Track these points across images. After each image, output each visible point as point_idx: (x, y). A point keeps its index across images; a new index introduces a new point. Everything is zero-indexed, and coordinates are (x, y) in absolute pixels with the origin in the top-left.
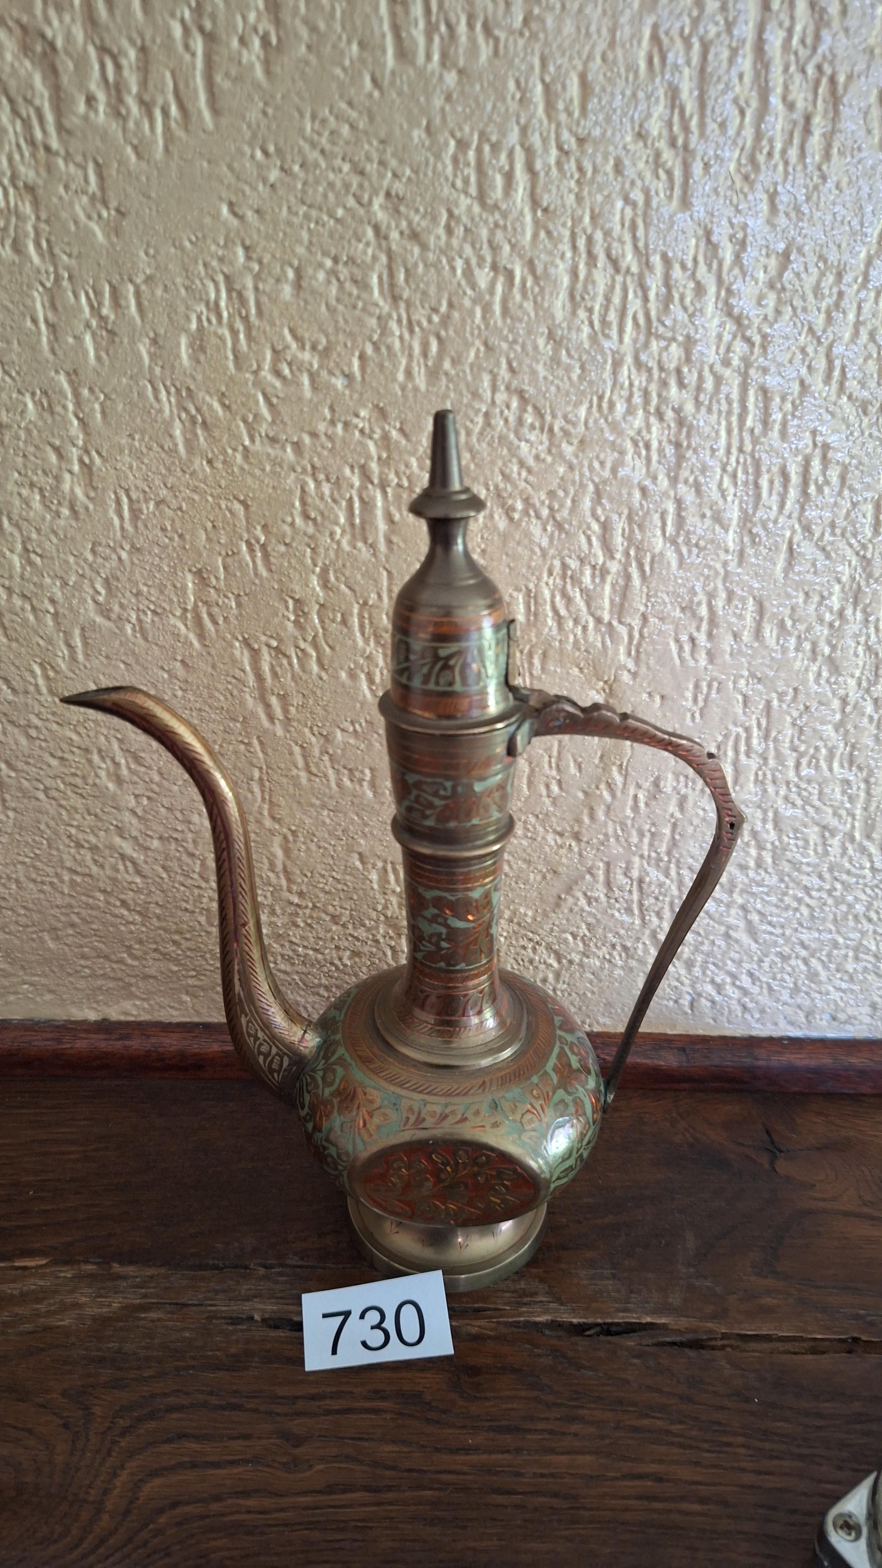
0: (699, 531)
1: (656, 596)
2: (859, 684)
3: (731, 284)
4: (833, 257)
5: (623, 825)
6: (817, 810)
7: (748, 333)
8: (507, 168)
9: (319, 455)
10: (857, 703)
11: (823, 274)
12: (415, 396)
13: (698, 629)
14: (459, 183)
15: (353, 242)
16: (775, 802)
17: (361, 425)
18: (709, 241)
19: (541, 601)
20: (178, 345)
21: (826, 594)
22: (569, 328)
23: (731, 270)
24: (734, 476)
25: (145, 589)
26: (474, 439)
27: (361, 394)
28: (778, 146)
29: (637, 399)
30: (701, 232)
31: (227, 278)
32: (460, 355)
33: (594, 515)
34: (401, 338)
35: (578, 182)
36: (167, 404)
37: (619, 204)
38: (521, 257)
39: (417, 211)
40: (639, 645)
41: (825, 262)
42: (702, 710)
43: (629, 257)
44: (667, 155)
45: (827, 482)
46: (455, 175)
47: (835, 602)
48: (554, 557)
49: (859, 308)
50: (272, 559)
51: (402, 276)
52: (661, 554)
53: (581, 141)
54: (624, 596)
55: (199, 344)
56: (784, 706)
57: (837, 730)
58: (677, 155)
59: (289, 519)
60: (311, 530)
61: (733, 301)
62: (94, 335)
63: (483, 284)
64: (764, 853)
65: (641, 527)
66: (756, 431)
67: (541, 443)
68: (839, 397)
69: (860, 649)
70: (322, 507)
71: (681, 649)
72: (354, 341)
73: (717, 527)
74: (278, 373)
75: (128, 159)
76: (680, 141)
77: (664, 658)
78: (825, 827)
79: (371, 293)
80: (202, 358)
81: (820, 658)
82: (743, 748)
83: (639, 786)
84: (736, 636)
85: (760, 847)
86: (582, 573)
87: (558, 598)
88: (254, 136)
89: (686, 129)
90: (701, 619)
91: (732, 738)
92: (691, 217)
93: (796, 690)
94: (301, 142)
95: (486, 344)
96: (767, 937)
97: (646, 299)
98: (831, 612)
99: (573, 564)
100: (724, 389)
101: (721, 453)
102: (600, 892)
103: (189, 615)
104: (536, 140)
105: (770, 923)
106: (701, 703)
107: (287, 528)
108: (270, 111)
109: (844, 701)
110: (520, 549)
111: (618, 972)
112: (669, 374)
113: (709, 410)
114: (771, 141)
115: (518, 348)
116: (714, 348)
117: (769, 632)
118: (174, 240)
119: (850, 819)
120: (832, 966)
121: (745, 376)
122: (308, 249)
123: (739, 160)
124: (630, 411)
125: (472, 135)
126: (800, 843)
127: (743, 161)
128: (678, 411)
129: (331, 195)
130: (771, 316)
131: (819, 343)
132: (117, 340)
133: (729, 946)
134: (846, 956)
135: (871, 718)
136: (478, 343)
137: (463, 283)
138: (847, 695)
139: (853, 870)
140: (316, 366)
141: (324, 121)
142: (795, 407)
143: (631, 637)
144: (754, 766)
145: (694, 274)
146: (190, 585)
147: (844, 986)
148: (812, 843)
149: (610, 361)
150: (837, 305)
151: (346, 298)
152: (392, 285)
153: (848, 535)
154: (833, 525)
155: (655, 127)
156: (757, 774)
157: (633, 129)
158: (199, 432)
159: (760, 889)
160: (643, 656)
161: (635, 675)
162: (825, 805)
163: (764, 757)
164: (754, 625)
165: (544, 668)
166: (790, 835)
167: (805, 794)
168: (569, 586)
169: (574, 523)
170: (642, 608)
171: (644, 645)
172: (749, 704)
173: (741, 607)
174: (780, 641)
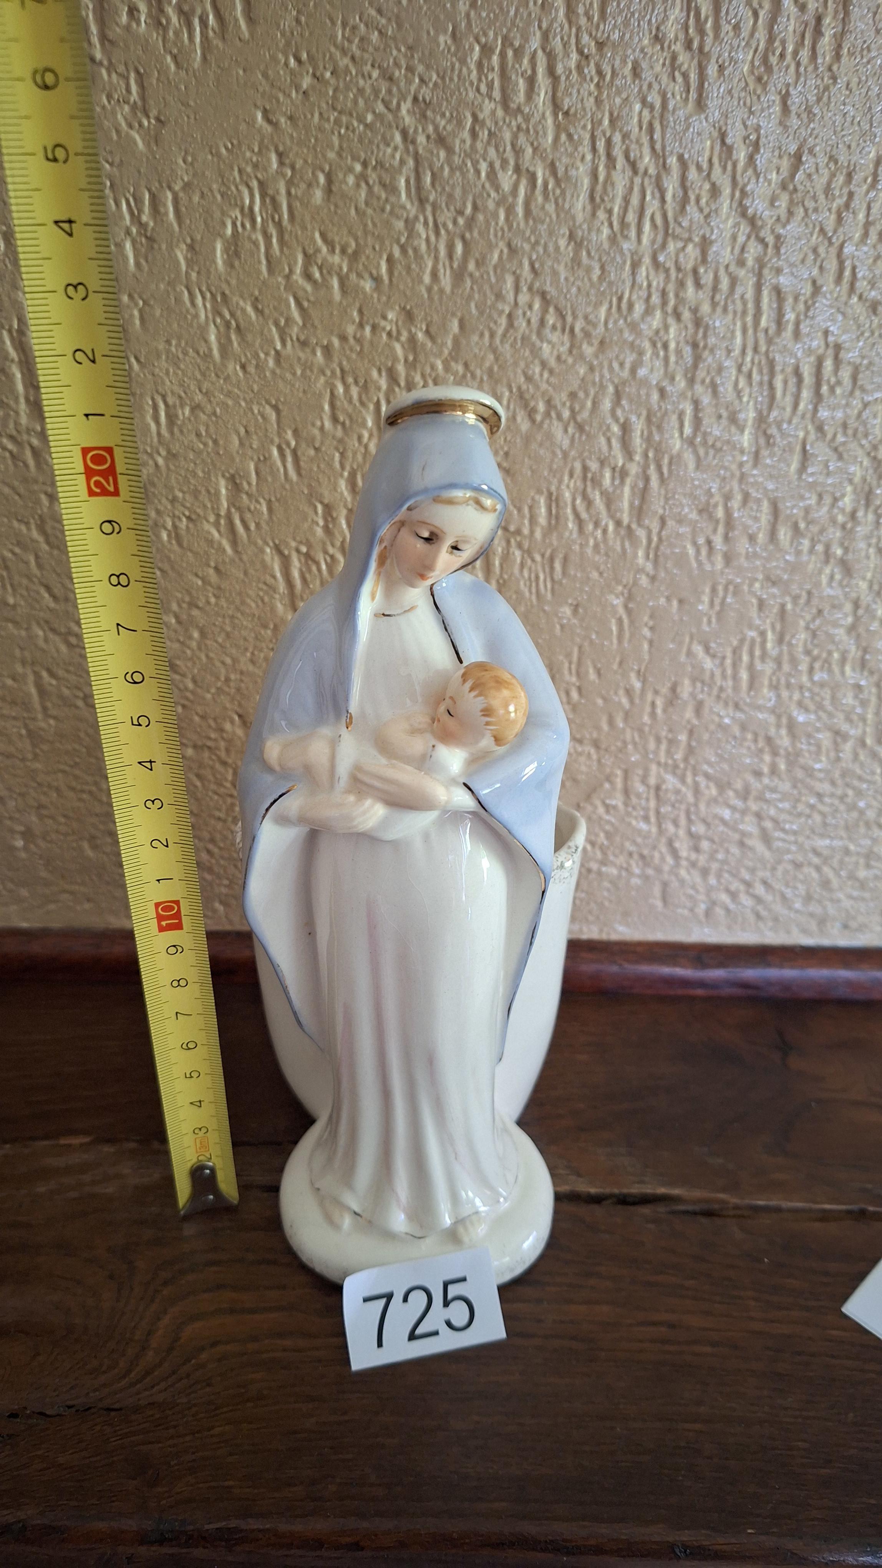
0: (716, 433)
1: (674, 496)
2: (871, 587)
3: (745, 185)
4: (843, 159)
5: (641, 731)
6: (831, 715)
7: (762, 234)
8: (529, 72)
9: (349, 359)
10: (868, 606)
11: (833, 175)
12: (441, 299)
13: (715, 531)
14: (483, 88)
15: (382, 146)
16: (789, 707)
17: (388, 328)
18: (723, 142)
19: (561, 504)
20: (214, 250)
21: (838, 495)
22: (590, 230)
23: (745, 171)
24: (749, 376)
25: (180, 495)
26: (498, 341)
27: (389, 298)
28: (790, 49)
29: (655, 299)
30: (715, 134)
31: (261, 184)
32: (484, 258)
33: (614, 416)
34: (428, 240)
35: (598, 85)
36: (203, 308)
37: (637, 107)
38: (543, 159)
39: (443, 115)
40: (657, 548)
41: (836, 162)
42: (719, 614)
43: (647, 159)
44: (683, 58)
45: (839, 383)
46: (480, 80)
47: (847, 502)
48: (574, 459)
49: (869, 208)
50: (302, 464)
51: (428, 179)
52: (679, 455)
53: (600, 45)
54: (643, 499)
55: (234, 250)
56: (798, 610)
57: (849, 634)
58: (693, 58)
59: (319, 423)
60: (339, 433)
61: (747, 202)
62: (134, 242)
63: (506, 186)
64: (778, 759)
65: (659, 428)
66: (770, 332)
67: (563, 344)
68: (850, 296)
69: (872, 551)
70: (350, 410)
71: (698, 552)
72: (382, 243)
73: (733, 428)
74: (308, 276)
75: (168, 68)
76: (695, 45)
77: (681, 560)
78: (837, 733)
79: (399, 196)
80: (237, 263)
81: (832, 561)
82: (757, 653)
83: (656, 692)
84: (751, 538)
85: (775, 753)
86: (602, 476)
87: (579, 501)
88: (288, 44)
89: (702, 32)
90: (717, 522)
91: (747, 643)
92: (706, 119)
93: (809, 593)
94: (333, 49)
95: (509, 245)
96: (781, 844)
97: (663, 201)
98: (844, 514)
99: (594, 466)
100: (739, 290)
101: (737, 352)
102: (617, 801)
103: (222, 522)
104: (557, 43)
105: (783, 830)
106: (717, 608)
107: (316, 432)
108: (303, 19)
109: (856, 604)
110: (542, 451)
111: (635, 881)
112: (685, 275)
113: (725, 310)
114: (783, 42)
115: (541, 250)
116: (729, 249)
117: (784, 534)
118: (211, 147)
119: (861, 724)
120: (844, 874)
121: (760, 275)
122: (339, 155)
123: (752, 62)
124: (648, 311)
125: (496, 39)
126: (813, 748)
127: (757, 63)
128: (695, 311)
129: (361, 102)
130: (783, 218)
131: (831, 243)
132: (156, 246)
133: (744, 853)
136: (502, 245)
137: (487, 185)
138: (858, 599)
139: (864, 776)
140: (345, 269)
141: (354, 28)
142: (808, 309)
143: (649, 540)
144: (768, 671)
145: (709, 175)
146: (223, 491)
148: (824, 749)
149: (628, 263)
150: (847, 206)
151: (375, 202)
152: (419, 188)
153: (860, 435)
154: (845, 426)
155: (671, 30)
156: (771, 680)
157: (651, 33)
158: (233, 337)
159: (774, 796)
160: (661, 559)
161: (653, 579)
162: (836, 709)
163: (778, 662)
164: (768, 528)
165: (564, 573)
166: (803, 740)
167: (817, 698)
168: (589, 489)
169: (594, 424)
170: (660, 511)
171: (662, 548)
172: (765, 609)
173: (756, 509)
174: (795, 545)
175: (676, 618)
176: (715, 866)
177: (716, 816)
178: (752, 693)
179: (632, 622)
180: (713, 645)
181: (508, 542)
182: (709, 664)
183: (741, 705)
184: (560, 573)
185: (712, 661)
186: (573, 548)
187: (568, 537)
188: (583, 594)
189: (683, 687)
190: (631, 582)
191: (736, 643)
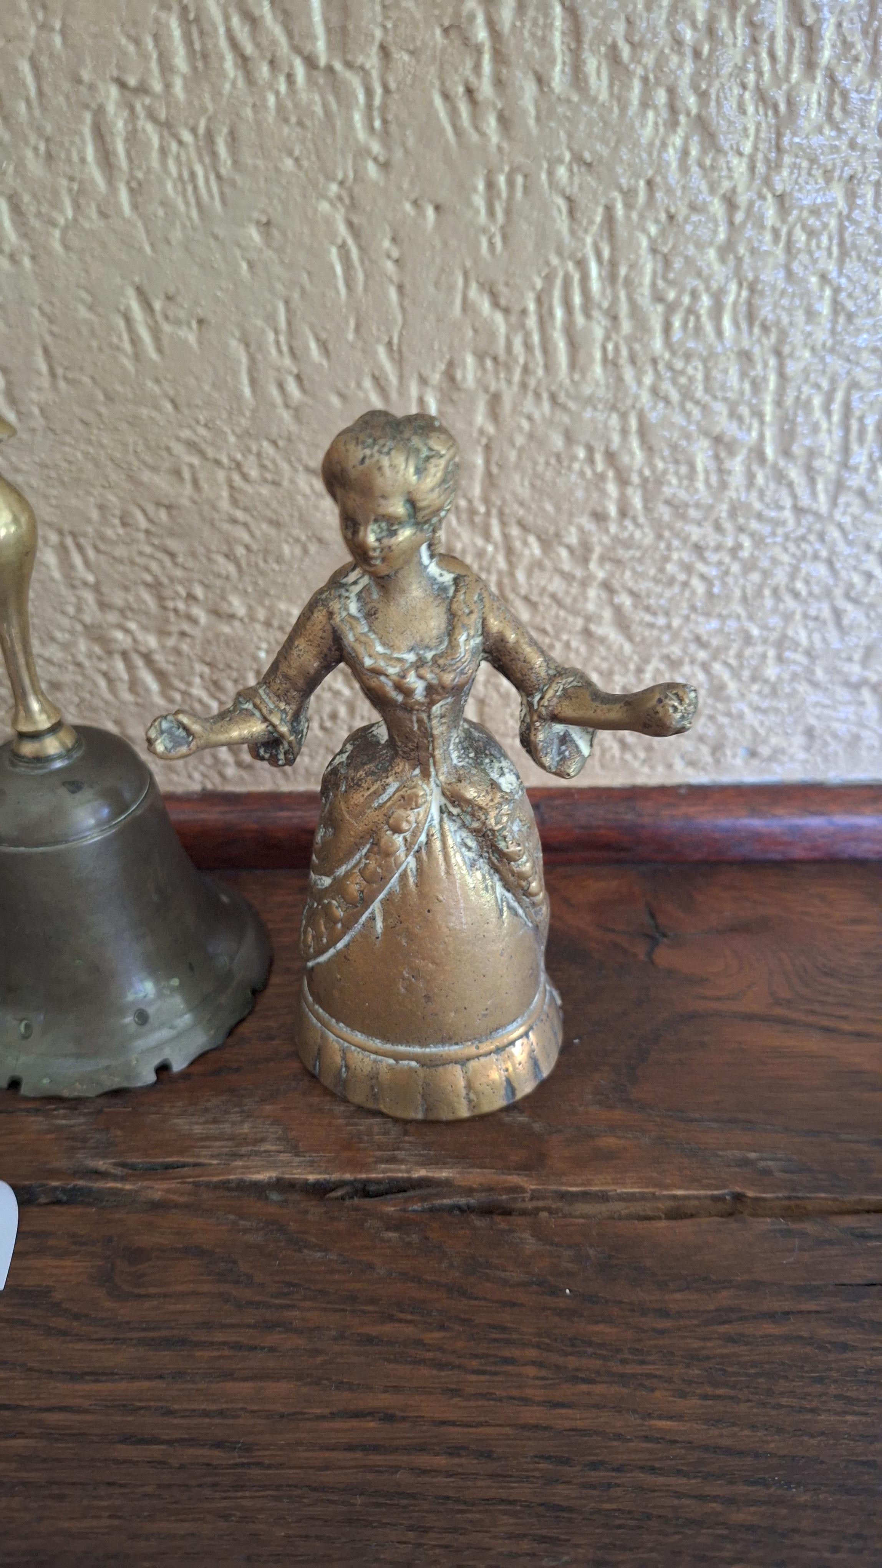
2: (751, 168)
6: (705, 408)
13: (477, 68)
16: (637, 397)
19: (208, 29)
40: (384, 108)
42: (506, 230)
54: (345, 10)
56: (634, 216)
57: (723, 260)
64: (630, 491)
71: (454, 113)
77: (428, 132)
78: (718, 440)
81: (683, 119)
82: (577, 300)
83: (423, 381)
84: (542, 82)
85: (623, 481)
87: (236, 20)
90: (478, 50)
91: (559, 282)
93: (650, 183)
96: (647, 633)
98: (694, 25)
105: (648, 609)
106: (501, 218)
109: (730, 202)
117: (596, 71)
119: (756, 424)
120: (746, 674)
126: (682, 469)
133: (591, 648)
134: (764, 656)
135: (776, 233)
138: (734, 190)
139: (767, 511)
143: (369, 93)
144: (599, 333)
147: (765, 704)
148: (700, 467)
156: (604, 349)
159: (631, 553)
160: (393, 128)
161: (385, 166)
162: (715, 398)
163: (613, 318)
164: (568, 58)
165: (235, 162)
167: (683, 380)
170: (378, 33)
171: (393, 107)
172: (579, 215)
173: (541, 22)
174: (616, 89)
175: (438, 244)
177: (543, 591)
178: (577, 377)
179: (364, 252)
180: (501, 288)
181: (131, 109)
182: (500, 324)
183: (562, 398)
184: (229, 162)
185: (507, 320)
186: (243, 114)
187: (231, 94)
188: (275, 201)
189: (464, 368)
190: (351, 175)
191: (539, 283)
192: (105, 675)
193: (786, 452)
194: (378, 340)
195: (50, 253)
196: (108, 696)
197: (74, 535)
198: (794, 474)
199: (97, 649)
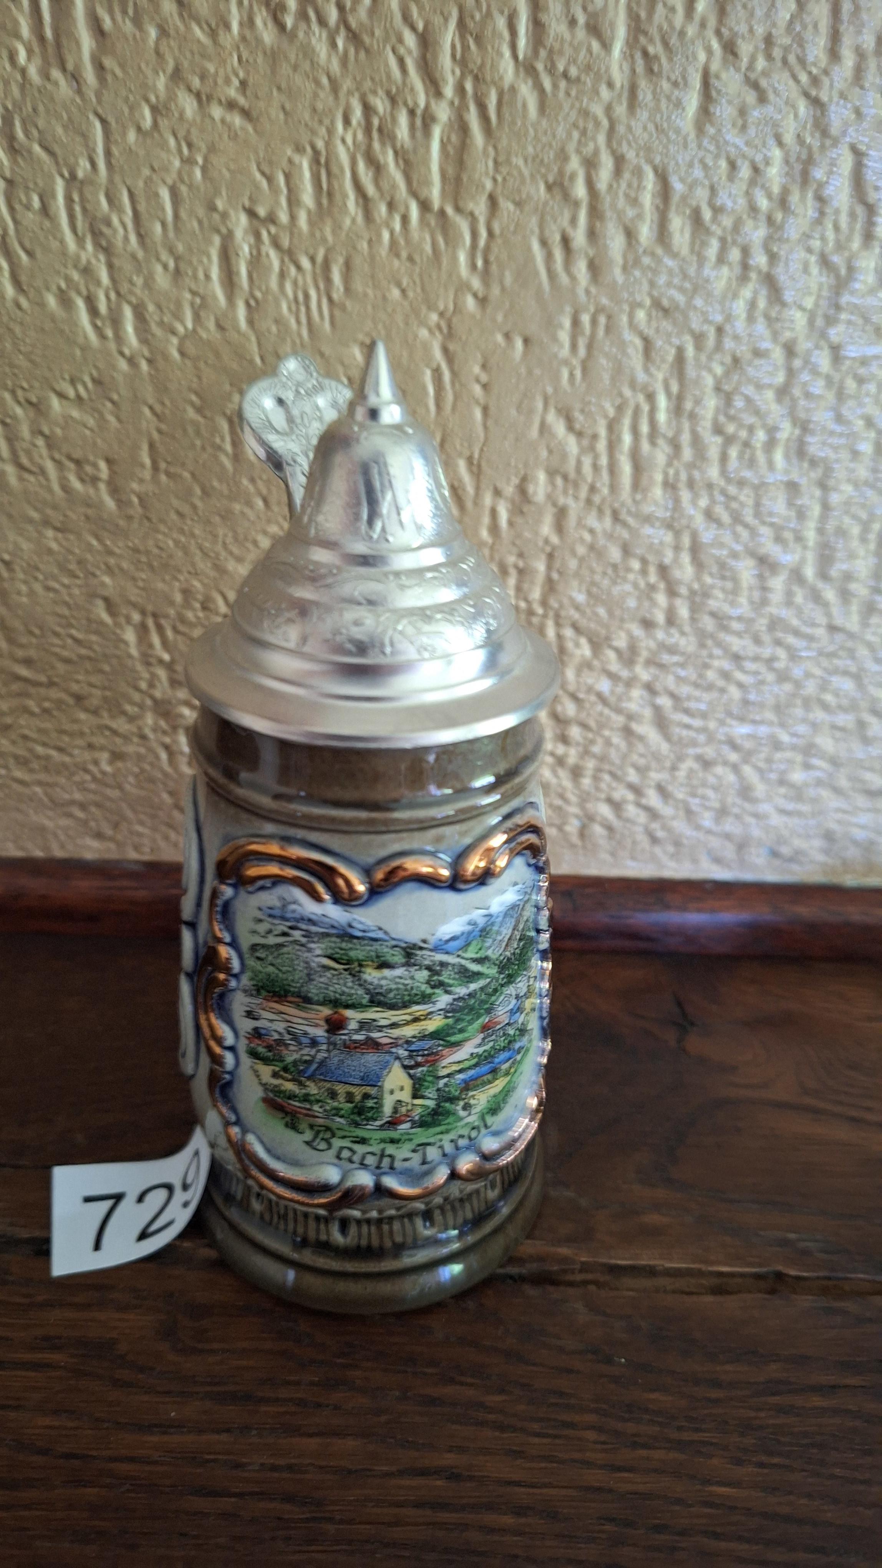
0: (568, 51)
1: (508, 161)
2: (811, 322)
10: (808, 353)
13: (574, 221)
16: (691, 518)
19: (335, 170)
21: (760, 162)
33: (406, 18)
40: (487, 249)
42: (586, 363)
47: (775, 179)
48: (350, 93)
52: (513, 89)
54: (461, 163)
56: (703, 358)
57: (779, 400)
64: (678, 602)
65: (479, 40)
69: (813, 259)
71: (549, 257)
73: (595, 45)
77: (525, 274)
78: (762, 561)
81: (753, 275)
82: (645, 428)
83: (497, 493)
84: (630, 234)
85: (672, 593)
86: (394, 120)
87: (361, 166)
90: (576, 205)
91: (629, 413)
93: (720, 330)
96: (685, 733)
98: (769, 196)
99: (380, 104)
105: (687, 712)
106: (583, 353)
109: (790, 350)
110: (298, 79)
117: (679, 228)
119: (798, 548)
120: (774, 777)
126: (728, 585)
133: (630, 745)
134: (791, 762)
135: (829, 379)
138: (794, 340)
139: (802, 628)
143: (475, 236)
144: (661, 459)
147: (790, 806)
148: (745, 584)
153: (792, 60)
156: (666, 474)
159: (676, 659)
160: (494, 268)
161: (483, 301)
162: (764, 523)
163: (676, 446)
164: (656, 217)
165: (347, 289)
166: (715, 569)
167: (734, 505)
168: (376, 145)
169: (377, 32)
170: (489, 185)
171: (495, 250)
172: (653, 354)
173: (635, 185)
174: (697, 248)
175: (523, 370)
176: (590, 765)
177: (590, 690)
178: (638, 497)
179: (454, 374)
180: (577, 415)
181: (258, 236)
182: (572, 445)
183: (624, 516)
184: (342, 289)
185: (579, 443)
186: (359, 247)
187: (350, 228)
188: (380, 326)
189: (537, 484)
190: (451, 307)
191: (611, 412)
192: (167, 747)
193: (823, 575)
194: (460, 455)
195: (166, 357)
196: (169, 769)
197: (155, 615)
198: (830, 594)
199: (163, 723)
